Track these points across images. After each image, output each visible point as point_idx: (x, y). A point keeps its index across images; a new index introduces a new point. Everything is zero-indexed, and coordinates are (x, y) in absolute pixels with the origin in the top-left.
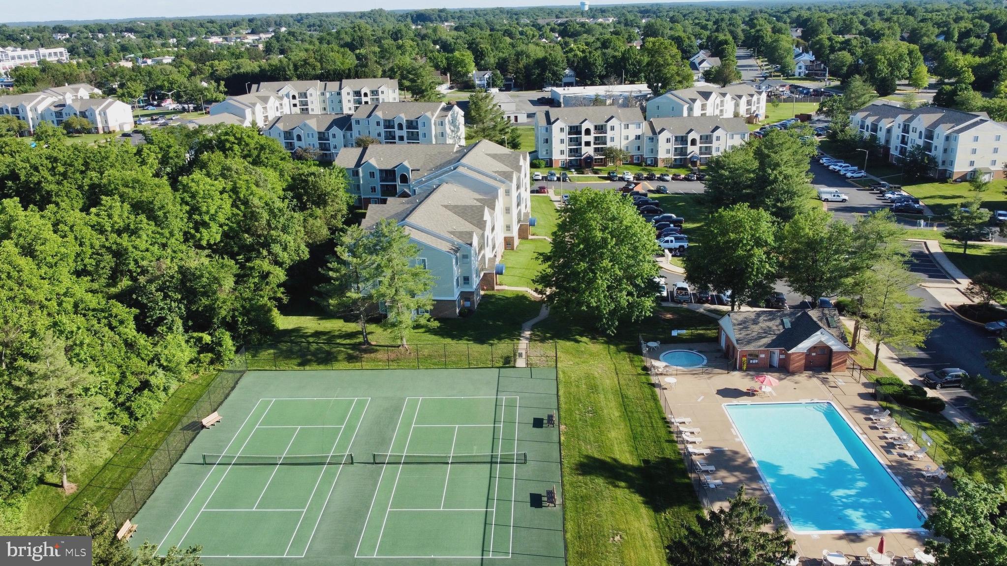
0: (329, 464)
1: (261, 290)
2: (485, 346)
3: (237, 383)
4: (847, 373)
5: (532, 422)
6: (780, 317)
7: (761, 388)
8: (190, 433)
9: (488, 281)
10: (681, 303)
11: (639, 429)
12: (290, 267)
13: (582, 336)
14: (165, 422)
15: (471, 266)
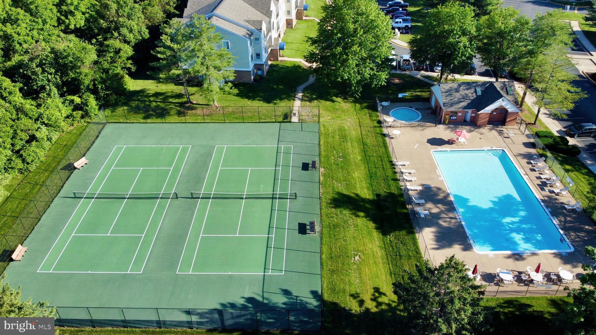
0: (162, 198)
1: (115, 62)
2: (271, 105)
3: (100, 133)
4: (516, 126)
5: (301, 166)
6: (475, 87)
7: (458, 139)
8: (67, 173)
9: (273, 55)
10: (405, 70)
11: (374, 170)
12: (136, 44)
13: (337, 97)
14: (50, 163)
15: (261, 46)
